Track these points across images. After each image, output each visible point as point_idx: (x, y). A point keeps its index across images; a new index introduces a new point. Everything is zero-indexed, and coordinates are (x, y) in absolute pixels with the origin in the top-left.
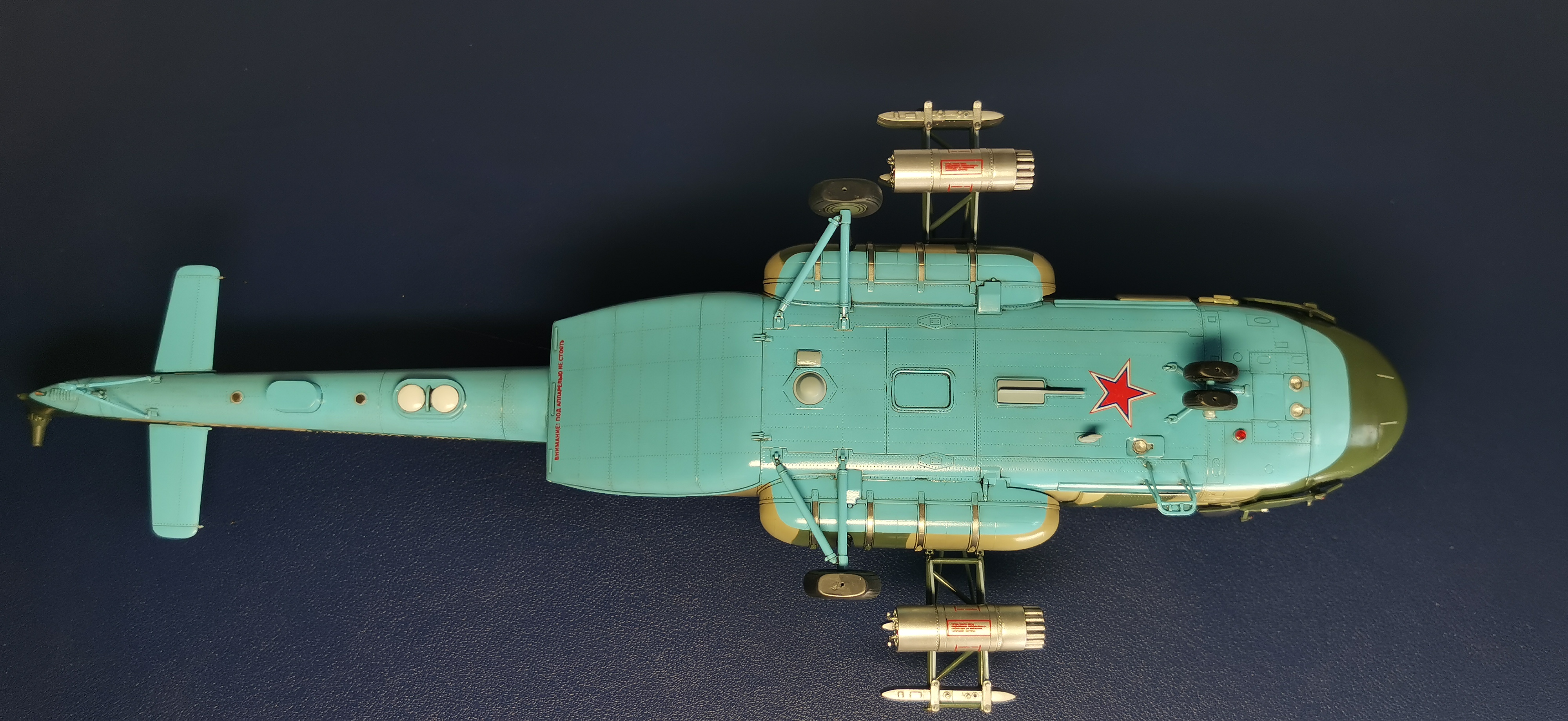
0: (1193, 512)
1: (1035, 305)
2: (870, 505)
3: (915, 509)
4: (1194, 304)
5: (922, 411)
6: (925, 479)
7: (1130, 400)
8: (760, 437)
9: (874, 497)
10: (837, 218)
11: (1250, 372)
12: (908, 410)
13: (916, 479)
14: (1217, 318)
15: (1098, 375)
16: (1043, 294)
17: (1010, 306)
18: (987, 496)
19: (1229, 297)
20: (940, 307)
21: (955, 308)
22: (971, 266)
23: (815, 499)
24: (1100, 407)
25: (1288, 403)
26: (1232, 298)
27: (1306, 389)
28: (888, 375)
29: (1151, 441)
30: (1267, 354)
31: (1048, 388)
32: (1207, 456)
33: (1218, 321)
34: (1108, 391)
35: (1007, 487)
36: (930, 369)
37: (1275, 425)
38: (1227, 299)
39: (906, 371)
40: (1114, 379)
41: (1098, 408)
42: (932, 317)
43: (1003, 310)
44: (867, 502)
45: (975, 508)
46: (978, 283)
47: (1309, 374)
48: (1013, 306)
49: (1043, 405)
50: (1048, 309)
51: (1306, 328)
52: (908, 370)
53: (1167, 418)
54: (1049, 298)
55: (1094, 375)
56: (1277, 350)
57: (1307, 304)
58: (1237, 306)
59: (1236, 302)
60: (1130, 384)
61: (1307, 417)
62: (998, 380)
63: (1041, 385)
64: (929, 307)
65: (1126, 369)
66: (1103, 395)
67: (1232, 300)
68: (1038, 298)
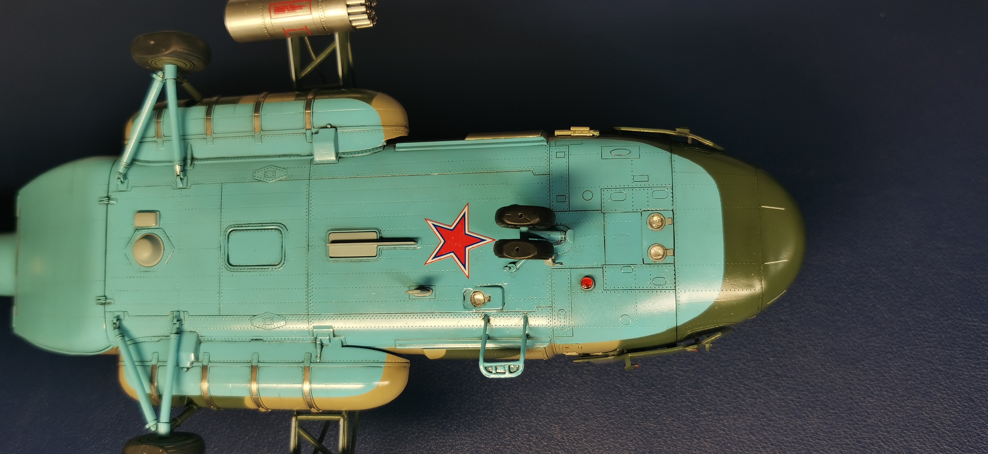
0: (520, 373)
1: (375, 151)
2: (204, 369)
3: (247, 371)
4: (545, 140)
5: (254, 269)
6: (261, 339)
7: (467, 249)
8: (104, 301)
9: (210, 360)
10: (160, 73)
11: (602, 211)
12: (241, 269)
13: (252, 340)
14: (567, 153)
15: (434, 223)
16: (385, 139)
17: (348, 153)
18: (320, 356)
19: (588, 129)
20: (278, 159)
21: (292, 158)
22: (306, 113)
23: (154, 362)
24: (435, 257)
25: (645, 244)
26: (591, 129)
27: (668, 228)
28: (222, 233)
29: (490, 292)
30: (622, 190)
31: (382, 239)
32: (552, 307)
33: (567, 157)
34: (444, 240)
35: (343, 346)
36: (262, 224)
37: (629, 269)
38: (585, 131)
39: (238, 228)
40: (451, 226)
41: (433, 258)
42: (268, 170)
43: (340, 158)
44: (203, 365)
45: (307, 369)
46: (314, 131)
47: (672, 210)
48: (351, 153)
49: (375, 258)
50: (389, 154)
51: (676, 157)
52: (242, 226)
53: (507, 266)
54: (391, 143)
55: (430, 223)
56: (634, 185)
57: (678, 130)
58: (598, 137)
59: (597, 133)
60: (468, 231)
61: (669, 259)
62: (331, 233)
63: (374, 236)
64: (267, 159)
65: (465, 214)
66: (440, 244)
67: (592, 131)
68: (382, 142)
